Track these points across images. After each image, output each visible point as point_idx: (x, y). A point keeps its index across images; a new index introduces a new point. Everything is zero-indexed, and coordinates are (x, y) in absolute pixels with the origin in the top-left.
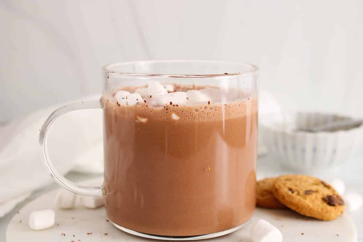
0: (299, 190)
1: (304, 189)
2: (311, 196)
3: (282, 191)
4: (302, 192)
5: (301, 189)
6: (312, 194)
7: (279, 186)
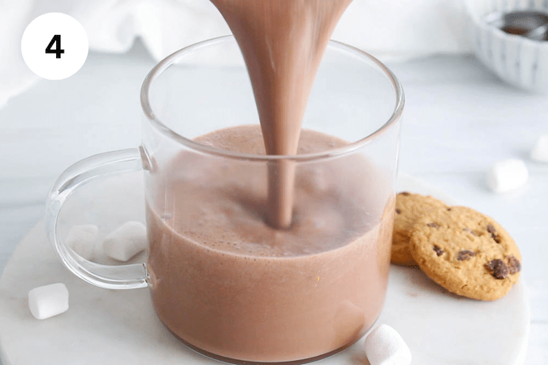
0: (451, 251)
1: (458, 249)
2: (466, 262)
3: (423, 249)
4: (453, 255)
5: (454, 249)
6: (469, 259)
7: (420, 240)
